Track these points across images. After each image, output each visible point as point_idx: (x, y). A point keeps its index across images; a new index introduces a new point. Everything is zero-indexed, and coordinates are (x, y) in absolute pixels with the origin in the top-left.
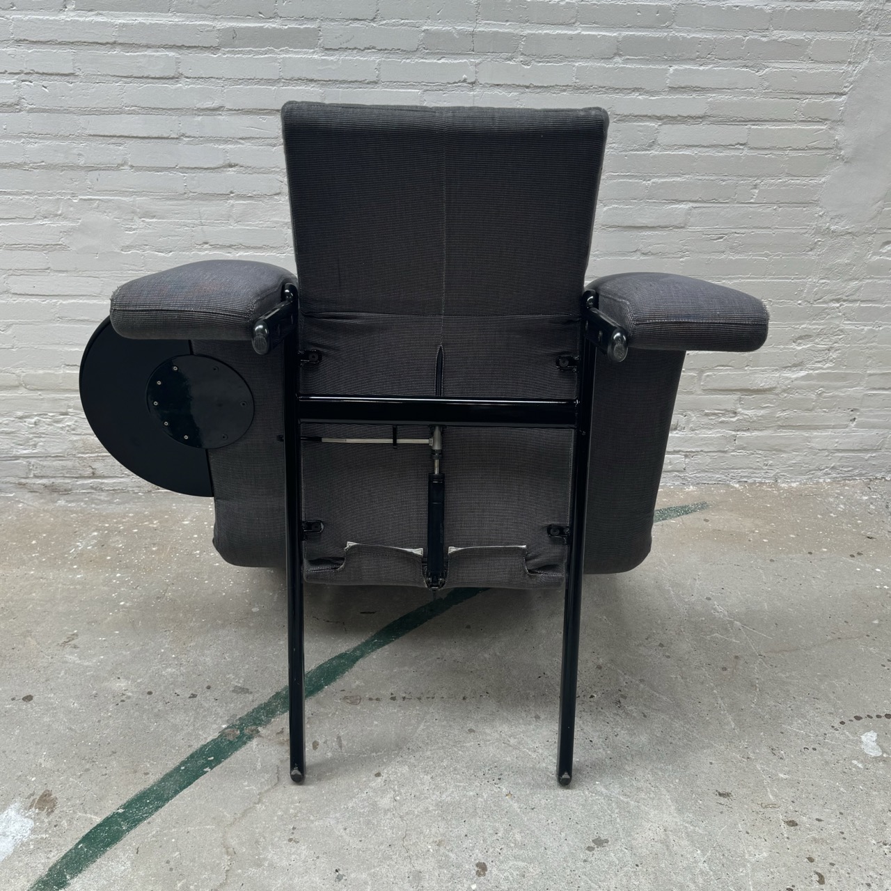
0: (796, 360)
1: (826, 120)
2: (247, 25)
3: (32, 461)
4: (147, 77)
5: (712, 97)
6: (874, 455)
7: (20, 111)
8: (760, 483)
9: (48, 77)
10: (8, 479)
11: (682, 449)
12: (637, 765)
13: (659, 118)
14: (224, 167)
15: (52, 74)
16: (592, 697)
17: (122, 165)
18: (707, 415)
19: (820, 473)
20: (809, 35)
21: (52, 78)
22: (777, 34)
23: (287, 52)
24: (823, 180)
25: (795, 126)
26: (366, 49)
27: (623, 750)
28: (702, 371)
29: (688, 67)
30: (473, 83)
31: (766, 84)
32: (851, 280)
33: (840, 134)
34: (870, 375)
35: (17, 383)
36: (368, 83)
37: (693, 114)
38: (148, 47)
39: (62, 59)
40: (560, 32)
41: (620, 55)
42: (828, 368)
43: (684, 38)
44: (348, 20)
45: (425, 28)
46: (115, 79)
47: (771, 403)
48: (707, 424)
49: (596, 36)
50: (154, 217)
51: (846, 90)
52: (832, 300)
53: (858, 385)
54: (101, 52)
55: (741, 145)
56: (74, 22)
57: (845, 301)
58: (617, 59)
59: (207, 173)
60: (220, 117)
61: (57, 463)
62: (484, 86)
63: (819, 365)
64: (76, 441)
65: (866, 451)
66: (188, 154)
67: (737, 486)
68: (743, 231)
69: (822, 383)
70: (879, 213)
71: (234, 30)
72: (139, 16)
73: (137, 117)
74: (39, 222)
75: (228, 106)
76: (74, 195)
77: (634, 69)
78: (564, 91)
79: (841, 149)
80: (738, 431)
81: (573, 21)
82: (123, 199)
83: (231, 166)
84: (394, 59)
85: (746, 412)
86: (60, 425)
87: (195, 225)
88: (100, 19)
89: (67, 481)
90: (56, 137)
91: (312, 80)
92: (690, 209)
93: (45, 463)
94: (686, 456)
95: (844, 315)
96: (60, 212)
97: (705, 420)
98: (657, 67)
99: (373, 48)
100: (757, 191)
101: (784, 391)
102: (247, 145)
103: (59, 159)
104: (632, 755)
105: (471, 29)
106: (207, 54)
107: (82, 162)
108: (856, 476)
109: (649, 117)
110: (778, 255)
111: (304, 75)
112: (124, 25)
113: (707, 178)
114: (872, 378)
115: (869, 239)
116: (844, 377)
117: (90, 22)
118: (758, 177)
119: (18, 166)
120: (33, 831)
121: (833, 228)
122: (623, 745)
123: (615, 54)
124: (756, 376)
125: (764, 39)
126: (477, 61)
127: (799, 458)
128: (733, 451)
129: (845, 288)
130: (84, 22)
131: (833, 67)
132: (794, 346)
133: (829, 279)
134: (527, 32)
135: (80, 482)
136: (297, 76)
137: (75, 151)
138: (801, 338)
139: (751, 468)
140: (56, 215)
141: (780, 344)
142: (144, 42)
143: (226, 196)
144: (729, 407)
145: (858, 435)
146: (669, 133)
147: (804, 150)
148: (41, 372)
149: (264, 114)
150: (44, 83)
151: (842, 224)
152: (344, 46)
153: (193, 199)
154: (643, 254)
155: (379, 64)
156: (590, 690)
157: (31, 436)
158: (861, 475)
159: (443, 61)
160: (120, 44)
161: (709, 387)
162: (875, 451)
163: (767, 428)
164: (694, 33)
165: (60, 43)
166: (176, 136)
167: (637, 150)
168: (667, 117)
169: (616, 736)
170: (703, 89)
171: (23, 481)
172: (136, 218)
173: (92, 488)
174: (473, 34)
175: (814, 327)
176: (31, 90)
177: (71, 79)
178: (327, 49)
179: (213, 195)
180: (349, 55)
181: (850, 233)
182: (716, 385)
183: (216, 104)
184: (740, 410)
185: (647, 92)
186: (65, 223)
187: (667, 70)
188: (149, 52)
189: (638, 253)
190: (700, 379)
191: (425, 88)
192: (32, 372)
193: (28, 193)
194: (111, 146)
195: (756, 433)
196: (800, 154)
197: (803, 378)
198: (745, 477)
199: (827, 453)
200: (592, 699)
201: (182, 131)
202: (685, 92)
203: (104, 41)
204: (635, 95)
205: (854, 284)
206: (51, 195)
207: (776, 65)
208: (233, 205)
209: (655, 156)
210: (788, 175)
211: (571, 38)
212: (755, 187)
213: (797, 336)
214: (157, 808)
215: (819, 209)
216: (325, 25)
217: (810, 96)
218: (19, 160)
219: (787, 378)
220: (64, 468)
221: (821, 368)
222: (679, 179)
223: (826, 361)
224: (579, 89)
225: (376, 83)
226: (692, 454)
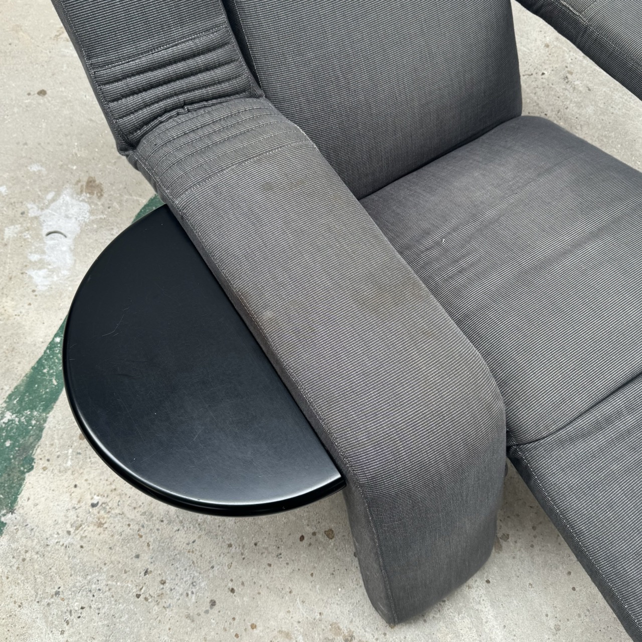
12: (586, 134)
16: (543, 74)
27: (573, 121)
104: (581, 126)
120: (91, 213)
122: (573, 116)
156: (541, 67)
169: (567, 108)
200: (543, 76)
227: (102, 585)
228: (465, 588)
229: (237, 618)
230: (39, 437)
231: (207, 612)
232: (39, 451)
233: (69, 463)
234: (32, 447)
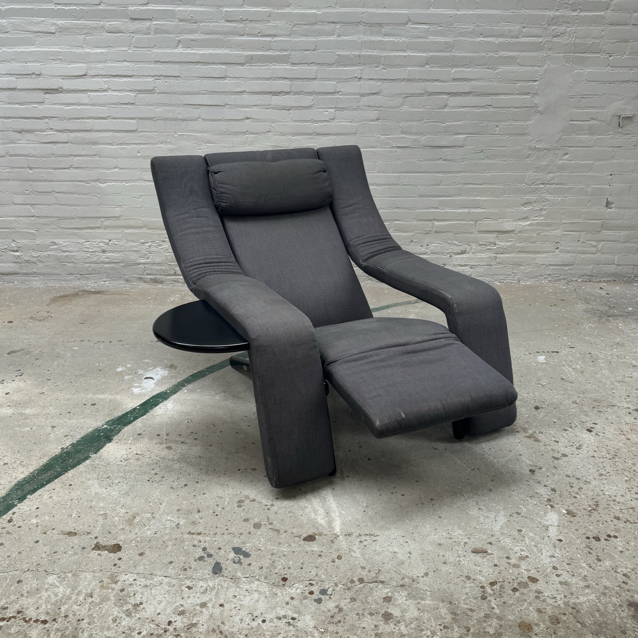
0: (524, 216)
1: (529, 93)
2: (257, 53)
3: (147, 266)
4: (212, 78)
5: (473, 83)
6: (570, 268)
7: (154, 93)
8: (511, 283)
9: (167, 78)
10: (134, 275)
11: (469, 264)
13: (448, 94)
14: (245, 119)
15: (169, 76)
17: (199, 118)
18: (480, 245)
19: (542, 278)
20: (518, 54)
21: (170, 78)
22: (502, 53)
23: (275, 65)
24: (530, 122)
25: (514, 97)
26: (311, 63)
28: (477, 221)
29: (461, 69)
30: (360, 78)
31: (499, 77)
32: (549, 173)
33: (537, 100)
34: (564, 223)
35: (142, 225)
36: (311, 79)
37: (464, 91)
38: (213, 63)
39: (174, 69)
40: (400, 54)
41: (429, 64)
42: (541, 220)
43: (458, 56)
44: (303, 50)
45: (337, 53)
46: (197, 78)
47: (512, 238)
48: (481, 250)
49: (417, 56)
50: (211, 143)
51: (538, 79)
52: (540, 184)
53: (558, 229)
54: (192, 66)
55: (489, 106)
56: (181, 53)
57: (547, 184)
58: (427, 66)
59: (237, 122)
60: (244, 96)
61: (158, 267)
62: (365, 80)
63: (537, 218)
64: (168, 256)
65: (566, 265)
66: (228, 113)
67: (498, 284)
68: (492, 148)
69: (539, 228)
70: (560, 139)
71: (252, 56)
72: (210, 50)
73: (206, 96)
74: (159, 146)
75: (248, 90)
76: (176, 133)
77: (435, 71)
78: (403, 81)
79: (538, 107)
80: (497, 254)
81: (406, 49)
82: (198, 134)
83: (248, 119)
84: (324, 68)
85: (501, 243)
86: (161, 247)
87: (230, 147)
88: (192, 51)
89: (162, 277)
90: (169, 105)
91: (286, 78)
92: (466, 138)
93: (152, 267)
94: (471, 268)
95: (547, 191)
96: (168, 141)
97: (480, 248)
98: (446, 69)
99: (314, 63)
100: (498, 128)
101: (520, 232)
102: (255, 109)
103: (170, 115)
105: (359, 53)
106: (239, 67)
107: (180, 117)
108: (562, 279)
109: (443, 93)
110: (511, 161)
111: (282, 76)
112: (203, 54)
113: (473, 122)
114: (565, 225)
115: (557, 152)
116: (549, 225)
117: (188, 53)
118: (498, 121)
119: (151, 119)
120: (169, 374)
121: (537, 146)
123: (426, 64)
124: (505, 224)
125: (496, 56)
126: (362, 68)
127: (530, 269)
128: (495, 265)
129: (546, 177)
130: (185, 53)
131: (530, 68)
132: (523, 208)
133: (538, 173)
134: (384, 55)
135: (168, 278)
136: (279, 76)
137: (177, 112)
138: (526, 203)
139: (506, 275)
140: (167, 142)
141: (515, 207)
142: (211, 61)
143: (245, 133)
144: (492, 240)
145: (561, 257)
146: (454, 101)
147: (520, 108)
148: (154, 220)
149: (264, 94)
150: (166, 80)
151: (542, 144)
152: (301, 62)
153: (230, 134)
154: (444, 160)
155: (317, 70)
157: (147, 253)
158: (564, 279)
159: (346, 68)
160: (201, 62)
161: (481, 230)
162: (571, 265)
163: (512, 252)
164: (463, 53)
165: (174, 63)
166: (223, 105)
167: (438, 109)
168: (452, 93)
170: (469, 79)
171: (141, 276)
172: (203, 144)
173: (174, 281)
174: (359, 56)
175: (532, 198)
176: (161, 84)
177: (178, 78)
178: (293, 64)
179: (239, 132)
180: (303, 66)
181: (546, 149)
182: (484, 229)
183: (242, 90)
184: (497, 242)
185: (442, 81)
186: (170, 146)
187: (450, 71)
188: (213, 66)
189: (441, 160)
190: (476, 226)
191: (338, 81)
192: (150, 220)
193: (155, 132)
194: (194, 110)
195: (506, 255)
196: (518, 110)
197: (529, 225)
198: (503, 279)
199: (545, 267)
201: (227, 102)
202: (460, 81)
203: (194, 61)
204: (436, 83)
205: (551, 175)
206: (165, 132)
207: (503, 68)
208: (248, 137)
209: (447, 112)
210: (513, 120)
211: (405, 57)
212: (497, 126)
213: (524, 202)
214: (220, 369)
215: (529, 137)
216: (292, 53)
217: (521, 82)
218: (151, 116)
219: (521, 225)
220: (161, 270)
221: (538, 220)
222: (459, 123)
223: (540, 216)
224: (409, 80)
225: (315, 79)
226: (474, 267)
227: (132, 477)
228: (321, 491)
229: (197, 491)
230: (118, 433)
231: (182, 487)
232: (116, 437)
233: (130, 441)
234: (113, 436)
